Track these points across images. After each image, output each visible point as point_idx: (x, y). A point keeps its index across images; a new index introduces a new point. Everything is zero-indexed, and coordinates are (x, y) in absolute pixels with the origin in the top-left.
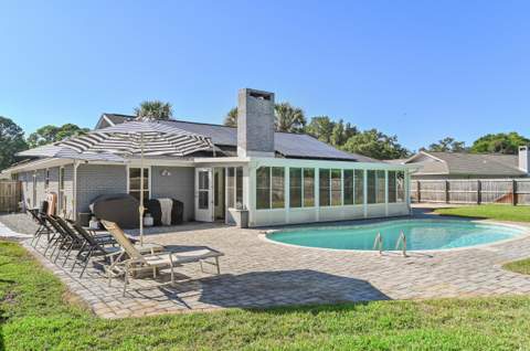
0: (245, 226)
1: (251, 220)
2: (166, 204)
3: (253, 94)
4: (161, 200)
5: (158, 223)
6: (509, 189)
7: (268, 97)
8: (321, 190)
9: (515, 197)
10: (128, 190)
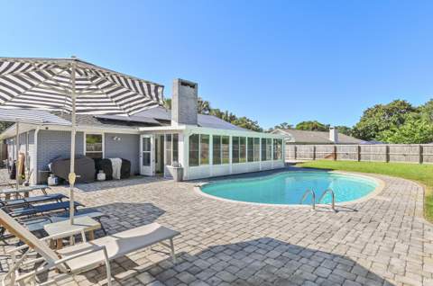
0: (181, 180)
1: (185, 174)
2: (117, 163)
3: (183, 84)
4: (112, 160)
5: (109, 178)
6: (332, 151)
7: (193, 86)
8: (233, 151)
9: (335, 155)
10: (85, 152)
